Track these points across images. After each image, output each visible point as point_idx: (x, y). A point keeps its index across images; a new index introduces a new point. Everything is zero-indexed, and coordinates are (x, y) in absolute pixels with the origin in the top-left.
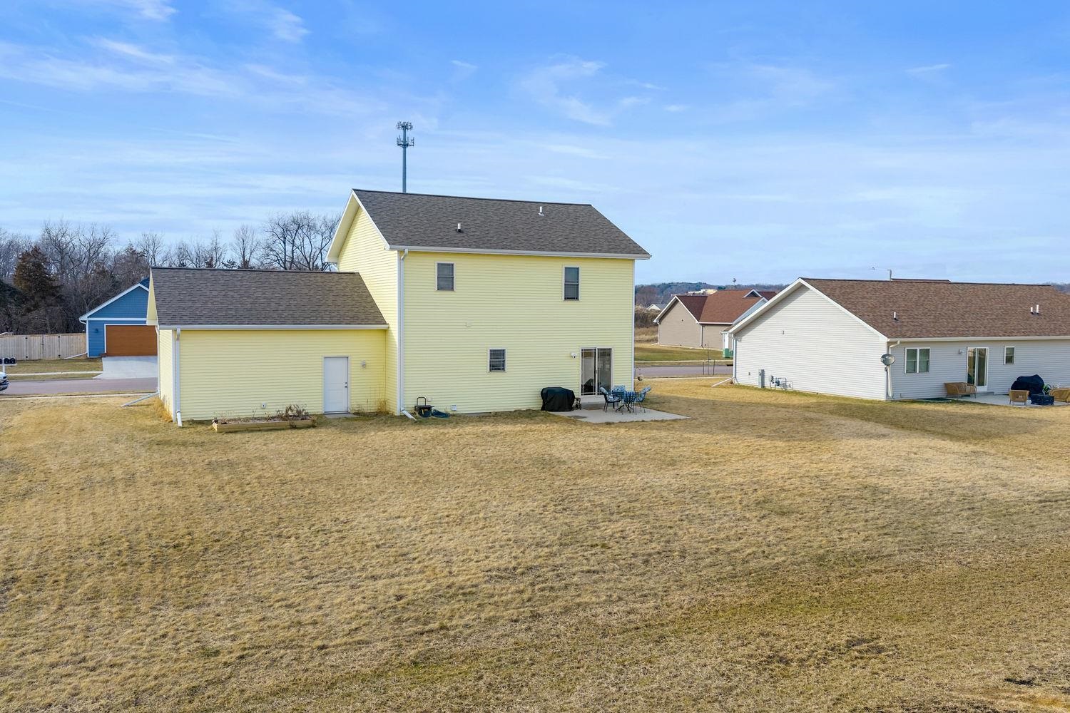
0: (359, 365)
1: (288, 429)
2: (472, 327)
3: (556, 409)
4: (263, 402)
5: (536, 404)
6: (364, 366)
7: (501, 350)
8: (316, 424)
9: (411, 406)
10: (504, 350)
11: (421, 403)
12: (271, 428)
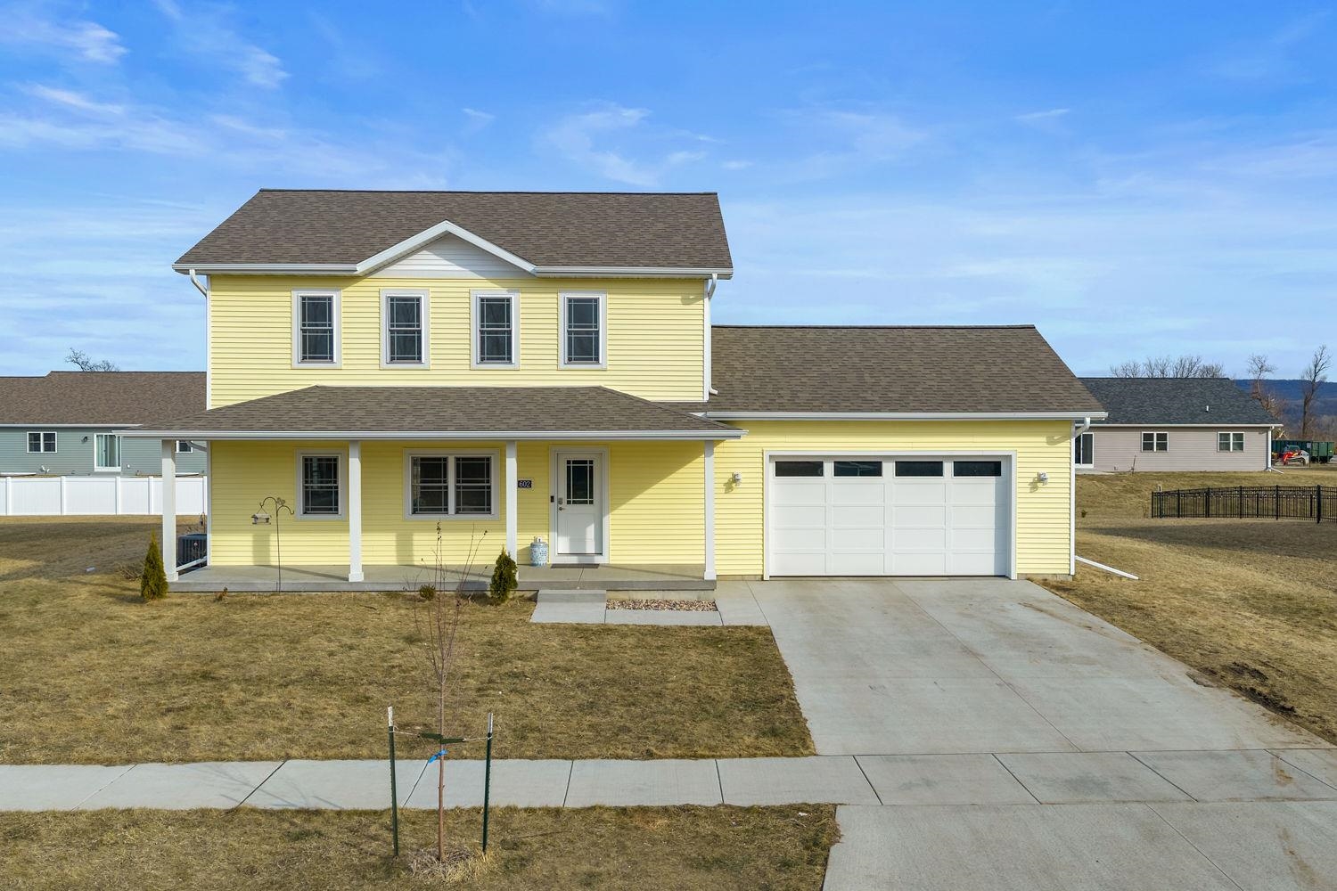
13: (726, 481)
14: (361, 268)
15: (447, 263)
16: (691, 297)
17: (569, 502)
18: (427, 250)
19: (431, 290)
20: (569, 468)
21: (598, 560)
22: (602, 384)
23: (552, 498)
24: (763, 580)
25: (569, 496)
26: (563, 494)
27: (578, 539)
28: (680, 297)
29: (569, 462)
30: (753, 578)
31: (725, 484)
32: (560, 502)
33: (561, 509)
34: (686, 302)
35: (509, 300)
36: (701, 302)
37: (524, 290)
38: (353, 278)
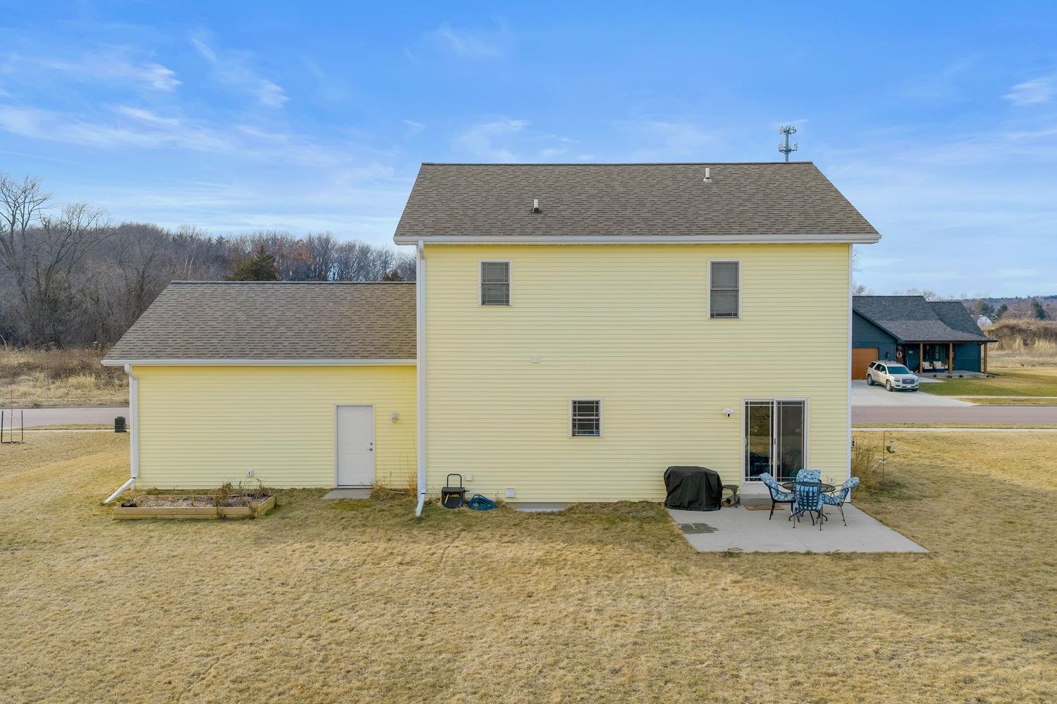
0: (390, 418)
1: (213, 520)
2: (542, 363)
3: (686, 505)
4: (250, 469)
5: (658, 493)
6: (395, 419)
7: (592, 402)
8: (256, 514)
9: (436, 487)
10: (597, 402)
11: (454, 483)
12: (189, 517)
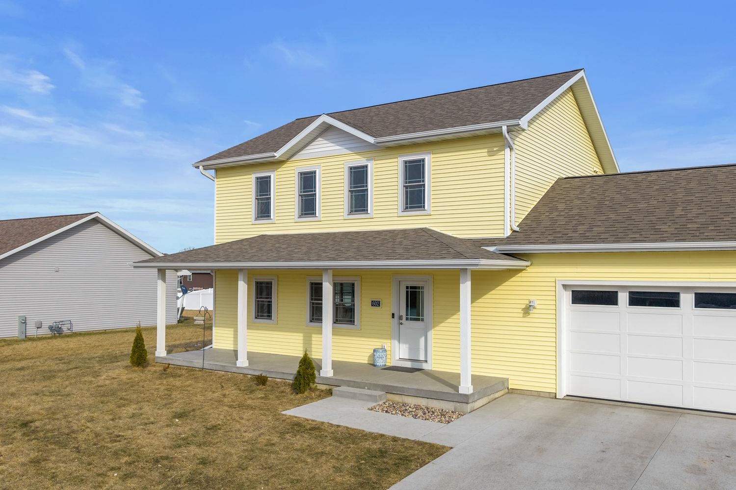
13: (524, 306)
14: (278, 154)
15: (332, 144)
16: (495, 149)
17: (407, 319)
18: (321, 137)
19: (322, 165)
20: (407, 292)
21: (425, 366)
22: (427, 226)
23: (393, 314)
24: (556, 398)
25: (407, 315)
26: (403, 312)
27: (414, 348)
28: (486, 150)
29: (407, 288)
30: (547, 395)
31: (523, 309)
32: (400, 318)
33: (401, 324)
34: (491, 153)
35: (366, 166)
36: (503, 153)
37: (376, 158)
38: (280, 163)
